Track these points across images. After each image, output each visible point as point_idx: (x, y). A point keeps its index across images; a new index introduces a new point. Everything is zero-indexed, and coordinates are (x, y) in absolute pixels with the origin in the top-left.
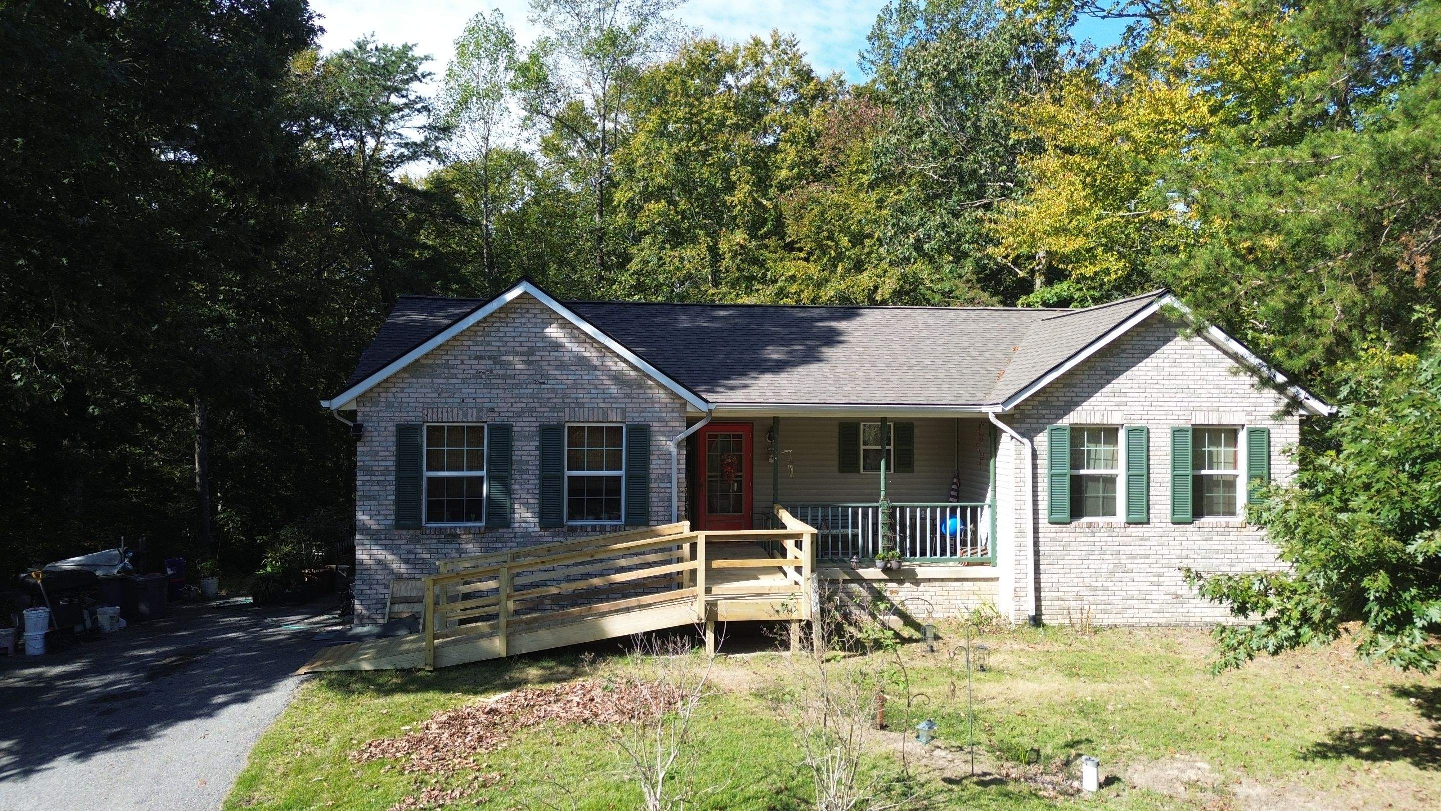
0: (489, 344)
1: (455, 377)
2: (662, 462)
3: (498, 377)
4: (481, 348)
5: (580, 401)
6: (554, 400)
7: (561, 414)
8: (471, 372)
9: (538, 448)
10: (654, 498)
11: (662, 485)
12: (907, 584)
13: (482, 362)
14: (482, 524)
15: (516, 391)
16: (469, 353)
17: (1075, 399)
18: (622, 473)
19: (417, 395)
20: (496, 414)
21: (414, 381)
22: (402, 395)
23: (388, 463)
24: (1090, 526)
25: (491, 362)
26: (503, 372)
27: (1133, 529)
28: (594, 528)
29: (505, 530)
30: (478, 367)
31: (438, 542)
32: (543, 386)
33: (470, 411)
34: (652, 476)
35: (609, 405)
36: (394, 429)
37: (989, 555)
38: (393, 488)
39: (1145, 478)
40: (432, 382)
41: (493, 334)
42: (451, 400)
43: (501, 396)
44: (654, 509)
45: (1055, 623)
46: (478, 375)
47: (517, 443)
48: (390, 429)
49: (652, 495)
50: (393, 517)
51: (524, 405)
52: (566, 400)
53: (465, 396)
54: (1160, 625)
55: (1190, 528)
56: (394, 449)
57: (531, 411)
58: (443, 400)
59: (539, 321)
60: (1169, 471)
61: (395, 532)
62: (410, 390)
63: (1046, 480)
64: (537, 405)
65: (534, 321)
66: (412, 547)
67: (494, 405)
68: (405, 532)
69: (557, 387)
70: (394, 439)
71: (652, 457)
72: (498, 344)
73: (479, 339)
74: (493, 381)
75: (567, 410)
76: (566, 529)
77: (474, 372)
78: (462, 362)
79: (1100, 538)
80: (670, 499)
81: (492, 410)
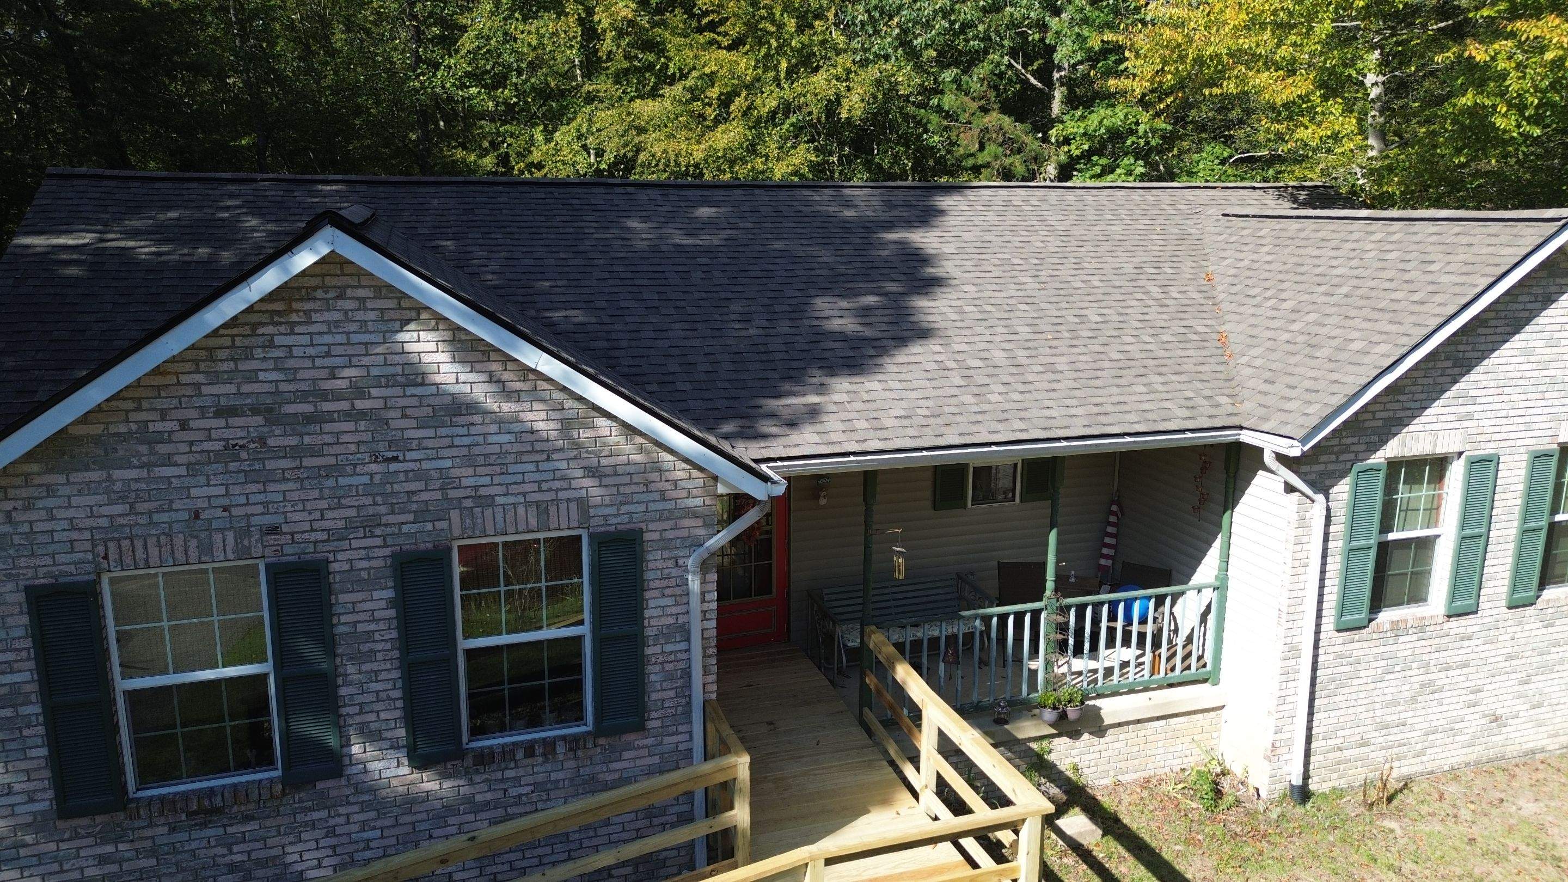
0: (252, 376)
1: (168, 461)
2: (670, 601)
3: (285, 452)
4: (232, 389)
5: (483, 492)
6: (425, 496)
7: (443, 525)
8: (208, 446)
9: (392, 603)
10: (654, 674)
11: (668, 648)
12: (1086, 736)
13: (234, 421)
14: (279, 773)
15: (331, 483)
16: (198, 402)
17: (1401, 414)
18: (584, 630)
19: (71, 513)
20: (286, 539)
21: (61, 479)
22: (33, 516)
23: (17, 678)
24: (1395, 625)
25: (259, 420)
26: (294, 441)
27: (1454, 623)
28: (530, 749)
29: (330, 783)
30: (227, 434)
31: (172, 830)
32: (393, 467)
33: (217, 537)
34: (649, 632)
35: (550, 496)
36: (21, 597)
37: (1209, 667)
38: (41, 730)
39: (1483, 540)
40: (109, 478)
41: (258, 353)
42: (165, 517)
43: (294, 496)
44: (654, 696)
45: (1326, 787)
46: (231, 450)
47: (343, 598)
48: (11, 598)
49: (650, 668)
50: (50, 794)
51: (352, 513)
52: (453, 494)
53: (200, 504)
54: (1468, 764)
55: (1530, 611)
56: (28, 643)
57: (370, 524)
58: (143, 520)
59: (372, 315)
60: (1516, 524)
61: (60, 824)
62: (50, 503)
63: (1338, 558)
64: (383, 509)
65: (360, 315)
66: (110, 849)
67: (281, 519)
68: (85, 821)
69: (426, 465)
70: (25, 620)
71: (648, 595)
72: (274, 376)
73: (225, 366)
74: (270, 465)
75: (455, 515)
76: (469, 761)
77: (218, 446)
78: (184, 425)
79: (1406, 645)
80: (687, 674)
81: (274, 530)
